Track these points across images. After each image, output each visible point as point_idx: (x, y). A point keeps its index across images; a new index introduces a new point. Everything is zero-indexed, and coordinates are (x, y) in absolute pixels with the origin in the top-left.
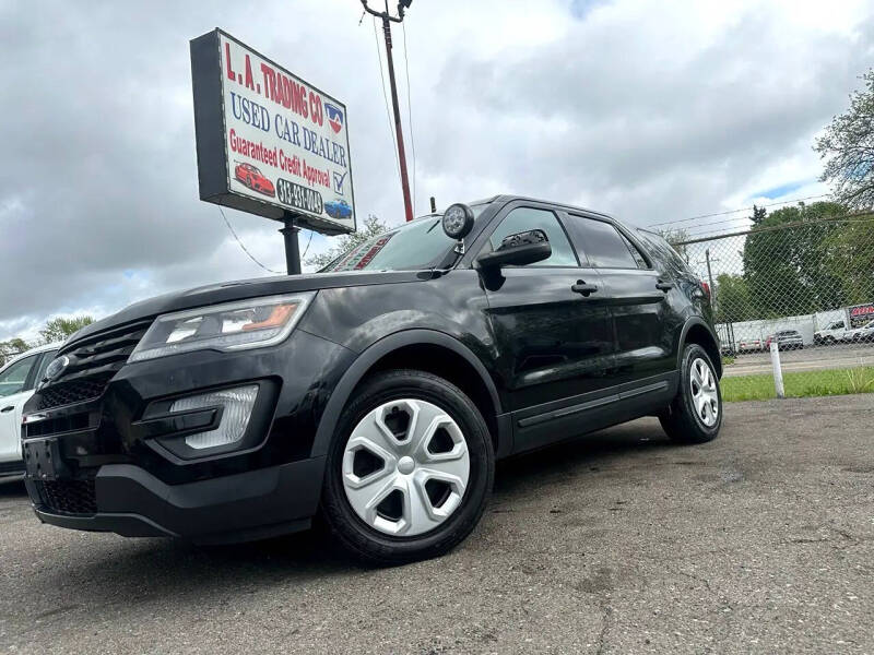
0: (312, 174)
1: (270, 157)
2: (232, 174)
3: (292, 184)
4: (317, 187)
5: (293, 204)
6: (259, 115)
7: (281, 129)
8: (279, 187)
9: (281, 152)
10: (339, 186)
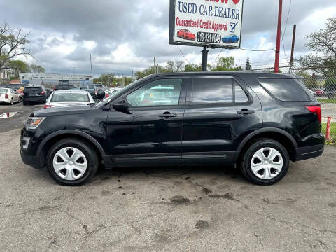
0: (216, 27)
1: (195, 24)
2: (176, 35)
3: (205, 33)
4: (219, 31)
5: (204, 41)
6: (192, 8)
7: (203, 10)
8: (198, 35)
9: (201, 21)
10: (232, 29)
